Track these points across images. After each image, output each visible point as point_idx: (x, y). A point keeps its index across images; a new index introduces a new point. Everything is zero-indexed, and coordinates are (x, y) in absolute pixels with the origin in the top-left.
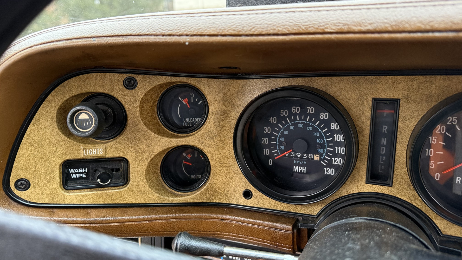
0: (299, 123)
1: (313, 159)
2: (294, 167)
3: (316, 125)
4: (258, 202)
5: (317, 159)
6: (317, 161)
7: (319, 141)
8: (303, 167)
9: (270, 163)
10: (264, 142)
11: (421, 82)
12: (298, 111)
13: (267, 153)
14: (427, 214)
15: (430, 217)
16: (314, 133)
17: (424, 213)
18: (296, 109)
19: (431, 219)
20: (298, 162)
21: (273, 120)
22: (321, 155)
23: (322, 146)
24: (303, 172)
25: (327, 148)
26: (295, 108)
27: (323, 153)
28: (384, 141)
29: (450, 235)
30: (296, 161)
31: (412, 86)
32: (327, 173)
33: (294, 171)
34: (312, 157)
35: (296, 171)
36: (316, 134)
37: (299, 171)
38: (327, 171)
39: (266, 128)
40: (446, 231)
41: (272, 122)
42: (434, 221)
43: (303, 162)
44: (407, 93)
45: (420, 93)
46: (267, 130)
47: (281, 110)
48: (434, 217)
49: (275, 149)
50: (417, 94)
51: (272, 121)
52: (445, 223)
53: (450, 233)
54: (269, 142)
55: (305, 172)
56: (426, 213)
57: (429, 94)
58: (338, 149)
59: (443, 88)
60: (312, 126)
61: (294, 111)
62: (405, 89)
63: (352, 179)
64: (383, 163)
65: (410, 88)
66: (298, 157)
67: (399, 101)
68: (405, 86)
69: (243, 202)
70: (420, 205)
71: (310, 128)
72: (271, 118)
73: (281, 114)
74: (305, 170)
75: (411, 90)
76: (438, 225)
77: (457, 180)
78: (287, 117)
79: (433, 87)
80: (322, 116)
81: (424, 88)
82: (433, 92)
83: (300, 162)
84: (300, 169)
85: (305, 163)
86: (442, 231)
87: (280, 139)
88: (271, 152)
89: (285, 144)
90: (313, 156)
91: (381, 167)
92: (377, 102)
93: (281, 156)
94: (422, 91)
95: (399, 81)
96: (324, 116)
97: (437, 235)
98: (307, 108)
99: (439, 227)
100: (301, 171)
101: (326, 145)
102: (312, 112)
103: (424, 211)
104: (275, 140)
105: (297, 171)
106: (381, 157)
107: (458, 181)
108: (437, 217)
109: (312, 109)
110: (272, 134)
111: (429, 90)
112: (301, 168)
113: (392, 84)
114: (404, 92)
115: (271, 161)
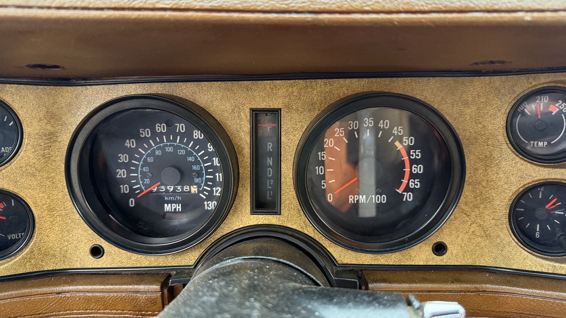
0: (167, 146)
1: (190, 191)
2: (166, 205)
3: (190, 146)
4: (113, 259)
5: (195, 191)
6: (195, 195)
7: (195, 168)
8: (177, 204)
9: (132, 204)
10: (120, 175)
11: (302, 88)
12: (164, 130)
13: (126, 190)
14: (321, 243)
15: (324, 245)
16: (188, 157)
17: (318, 242)
18: (160, 127)
19: (325, 248)
20: (170, 199)
21: (130, 144)
22: (199, 186)
23: (199, 174)
24: (177, 210)
25: (206, 175)
26: (159, 125)
27: (202, 182)
28: (270, 161)
29: (345, 263)
30: (168, 196)
31: (292, 92)
32: (208, 208)
33: (166, 210)
34: (189, 190)
35: (168, 210)
36: (190, 159)
37: (173, 210)
38: (208, 205)
39: (120, 156)
40: (341, 259)
41: (129, 147)
42: (328, 249)
43: (177, 198)
44: (288, 101)
45: (301, 100)
46: (123, 158)
47: (141, 130)
48: (327, 245)
49: (137, 183)
50: (298, 102)
51: (128, 145)
52: (340, 250)
53: (345, 261)
54: (128, 174)
55: (180, 210)
56: (319, 242)
57: (311, 102)
58: (219, 176)
59: (325, 94)
60: (184, 148)
61: (158, 129)
62: (286, 97)
63: (234, 211)
64: (270, 187)
65: (291, 95)
66: (170, 191)
67: (279, 111)
68: (285, 93)
69: (92, 263)
70: (312, 232)
71: (182, 152)
72: (128, 141)
73: (141, 135)
74: (180, 207)
75: (292, 98)
76: (333, 254)
77: (350, 199)
78: (150, 138)
79: (314, 94)
80: (196, 134)
81: (306, 95)
82: (315, 100)
83: (172, 199)
84: (173, 208)
85: (179, 198)
86: (337, 260)
87: (142, 169)
88: (131, 188)
89: (151, 175)
90: (190, 188)
91: (270, 193)
92: (256, 114)
93: (145, 192)
94: (304, 99)
95: (278, 87)
96: (198, 134)
97: (333, 265)
98: (176, 124)
99: (335, 256)
100: (175, 209)
101: (204, 172)
102: (183, 130)
103: (317, 240)
104: (136, 171)
105: (170, 210)
106: (268, 181)
107: (351, 201)
108: (331, 244)
109: (182, 126)
110: (130, 164)
111: (311, 97)
112: (174, 206)
113: (270, 90)
114: (284, 99)
115: (132, 201)
